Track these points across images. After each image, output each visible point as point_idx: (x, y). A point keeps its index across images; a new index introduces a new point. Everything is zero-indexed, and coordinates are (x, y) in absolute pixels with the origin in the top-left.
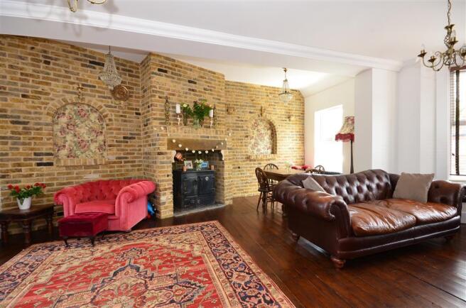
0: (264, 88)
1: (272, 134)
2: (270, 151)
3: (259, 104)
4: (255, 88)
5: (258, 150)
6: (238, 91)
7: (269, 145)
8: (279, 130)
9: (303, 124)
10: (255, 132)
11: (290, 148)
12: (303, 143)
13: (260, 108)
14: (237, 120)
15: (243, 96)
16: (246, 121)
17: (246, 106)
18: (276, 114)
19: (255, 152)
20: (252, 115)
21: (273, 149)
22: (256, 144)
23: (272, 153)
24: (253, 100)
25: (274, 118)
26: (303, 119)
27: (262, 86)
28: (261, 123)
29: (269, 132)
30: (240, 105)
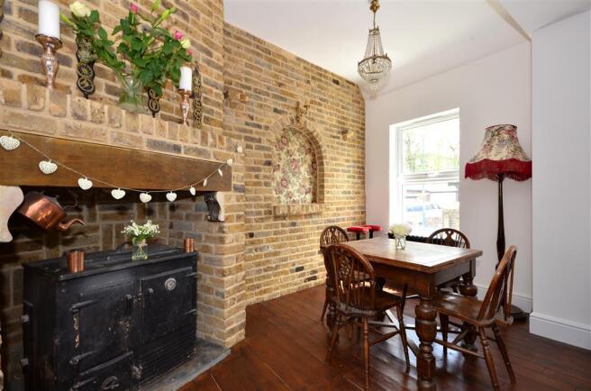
0: (302, 65)
1: (314, 162)
2: (309, 197)
3: (292, 95)
4: (284, 59)
5: (289, 195)
6: (250, 55)
7: (308, 185)
8: (328, 154)
9: (364, 149)
10: (283, 155)
11: (345, 192)
12: (363, 183)
13: (294, 105)
14: (247, 124)
15: (260, 70)
16: (267, 128)
17: (268, 95)
18: (322, 122)
19: (283, 198)
20: (280, 116)
21: (314, 194)
22: (284, 182)
23: (314, 201)
24: (280, 85)
25: (318, 129)
26: (364, 139)
27: (298, 59)
28: (293, 138)
29: (309, 158)
30: (255, 90)
